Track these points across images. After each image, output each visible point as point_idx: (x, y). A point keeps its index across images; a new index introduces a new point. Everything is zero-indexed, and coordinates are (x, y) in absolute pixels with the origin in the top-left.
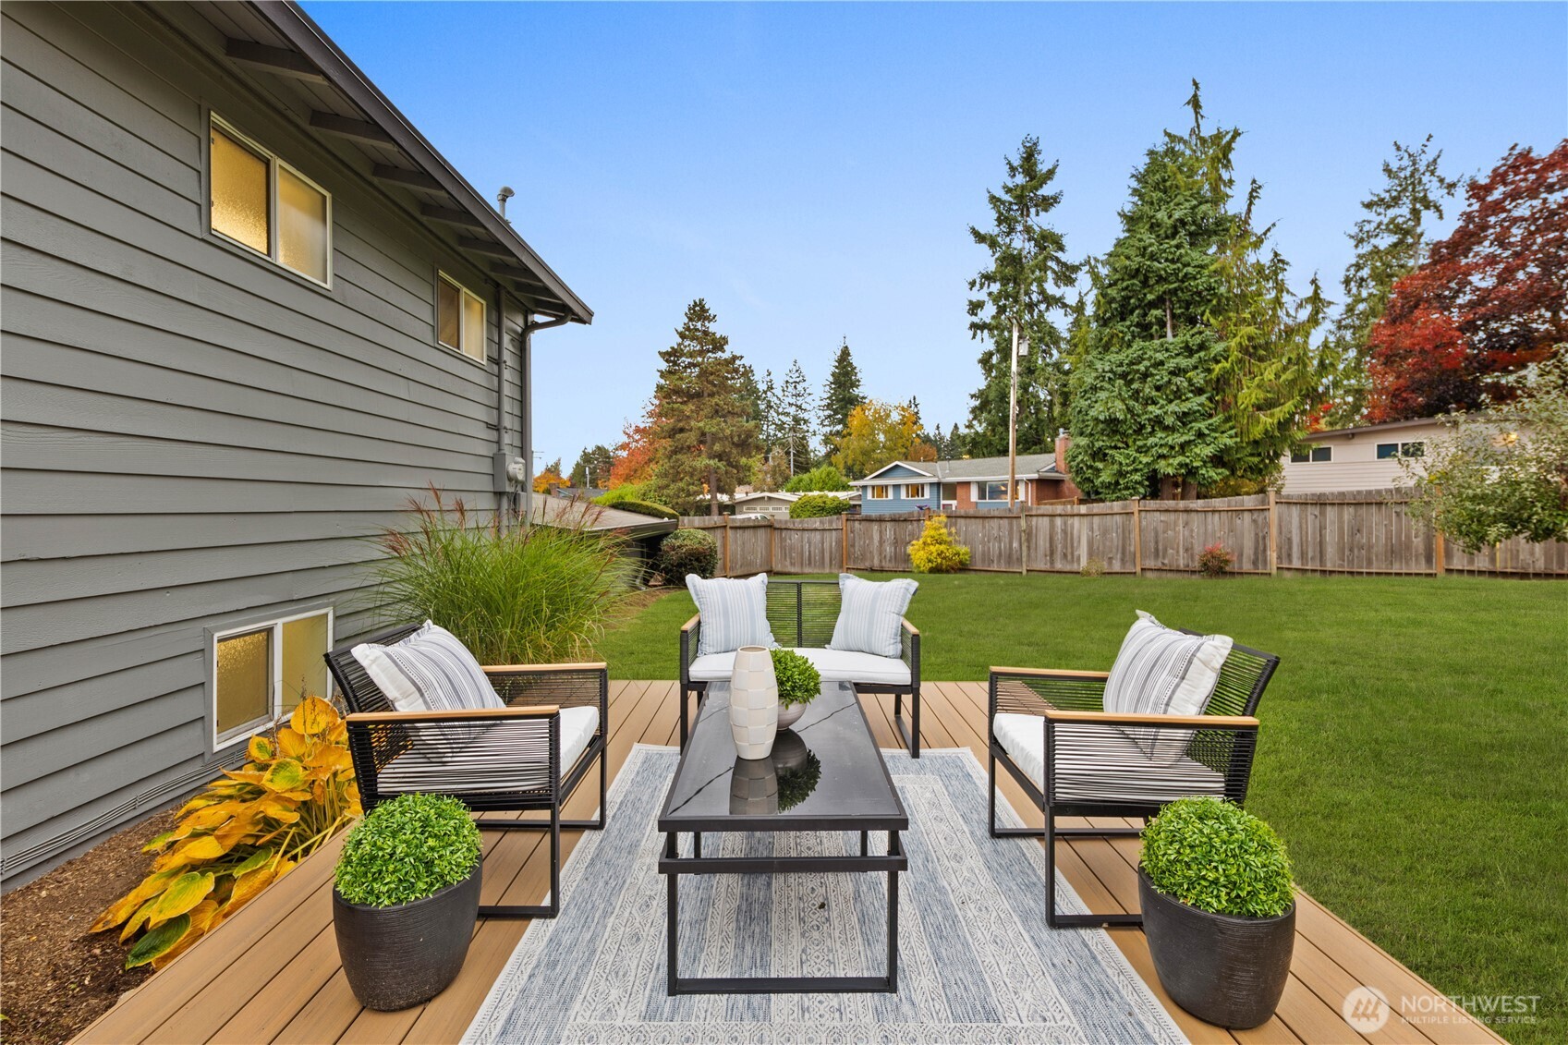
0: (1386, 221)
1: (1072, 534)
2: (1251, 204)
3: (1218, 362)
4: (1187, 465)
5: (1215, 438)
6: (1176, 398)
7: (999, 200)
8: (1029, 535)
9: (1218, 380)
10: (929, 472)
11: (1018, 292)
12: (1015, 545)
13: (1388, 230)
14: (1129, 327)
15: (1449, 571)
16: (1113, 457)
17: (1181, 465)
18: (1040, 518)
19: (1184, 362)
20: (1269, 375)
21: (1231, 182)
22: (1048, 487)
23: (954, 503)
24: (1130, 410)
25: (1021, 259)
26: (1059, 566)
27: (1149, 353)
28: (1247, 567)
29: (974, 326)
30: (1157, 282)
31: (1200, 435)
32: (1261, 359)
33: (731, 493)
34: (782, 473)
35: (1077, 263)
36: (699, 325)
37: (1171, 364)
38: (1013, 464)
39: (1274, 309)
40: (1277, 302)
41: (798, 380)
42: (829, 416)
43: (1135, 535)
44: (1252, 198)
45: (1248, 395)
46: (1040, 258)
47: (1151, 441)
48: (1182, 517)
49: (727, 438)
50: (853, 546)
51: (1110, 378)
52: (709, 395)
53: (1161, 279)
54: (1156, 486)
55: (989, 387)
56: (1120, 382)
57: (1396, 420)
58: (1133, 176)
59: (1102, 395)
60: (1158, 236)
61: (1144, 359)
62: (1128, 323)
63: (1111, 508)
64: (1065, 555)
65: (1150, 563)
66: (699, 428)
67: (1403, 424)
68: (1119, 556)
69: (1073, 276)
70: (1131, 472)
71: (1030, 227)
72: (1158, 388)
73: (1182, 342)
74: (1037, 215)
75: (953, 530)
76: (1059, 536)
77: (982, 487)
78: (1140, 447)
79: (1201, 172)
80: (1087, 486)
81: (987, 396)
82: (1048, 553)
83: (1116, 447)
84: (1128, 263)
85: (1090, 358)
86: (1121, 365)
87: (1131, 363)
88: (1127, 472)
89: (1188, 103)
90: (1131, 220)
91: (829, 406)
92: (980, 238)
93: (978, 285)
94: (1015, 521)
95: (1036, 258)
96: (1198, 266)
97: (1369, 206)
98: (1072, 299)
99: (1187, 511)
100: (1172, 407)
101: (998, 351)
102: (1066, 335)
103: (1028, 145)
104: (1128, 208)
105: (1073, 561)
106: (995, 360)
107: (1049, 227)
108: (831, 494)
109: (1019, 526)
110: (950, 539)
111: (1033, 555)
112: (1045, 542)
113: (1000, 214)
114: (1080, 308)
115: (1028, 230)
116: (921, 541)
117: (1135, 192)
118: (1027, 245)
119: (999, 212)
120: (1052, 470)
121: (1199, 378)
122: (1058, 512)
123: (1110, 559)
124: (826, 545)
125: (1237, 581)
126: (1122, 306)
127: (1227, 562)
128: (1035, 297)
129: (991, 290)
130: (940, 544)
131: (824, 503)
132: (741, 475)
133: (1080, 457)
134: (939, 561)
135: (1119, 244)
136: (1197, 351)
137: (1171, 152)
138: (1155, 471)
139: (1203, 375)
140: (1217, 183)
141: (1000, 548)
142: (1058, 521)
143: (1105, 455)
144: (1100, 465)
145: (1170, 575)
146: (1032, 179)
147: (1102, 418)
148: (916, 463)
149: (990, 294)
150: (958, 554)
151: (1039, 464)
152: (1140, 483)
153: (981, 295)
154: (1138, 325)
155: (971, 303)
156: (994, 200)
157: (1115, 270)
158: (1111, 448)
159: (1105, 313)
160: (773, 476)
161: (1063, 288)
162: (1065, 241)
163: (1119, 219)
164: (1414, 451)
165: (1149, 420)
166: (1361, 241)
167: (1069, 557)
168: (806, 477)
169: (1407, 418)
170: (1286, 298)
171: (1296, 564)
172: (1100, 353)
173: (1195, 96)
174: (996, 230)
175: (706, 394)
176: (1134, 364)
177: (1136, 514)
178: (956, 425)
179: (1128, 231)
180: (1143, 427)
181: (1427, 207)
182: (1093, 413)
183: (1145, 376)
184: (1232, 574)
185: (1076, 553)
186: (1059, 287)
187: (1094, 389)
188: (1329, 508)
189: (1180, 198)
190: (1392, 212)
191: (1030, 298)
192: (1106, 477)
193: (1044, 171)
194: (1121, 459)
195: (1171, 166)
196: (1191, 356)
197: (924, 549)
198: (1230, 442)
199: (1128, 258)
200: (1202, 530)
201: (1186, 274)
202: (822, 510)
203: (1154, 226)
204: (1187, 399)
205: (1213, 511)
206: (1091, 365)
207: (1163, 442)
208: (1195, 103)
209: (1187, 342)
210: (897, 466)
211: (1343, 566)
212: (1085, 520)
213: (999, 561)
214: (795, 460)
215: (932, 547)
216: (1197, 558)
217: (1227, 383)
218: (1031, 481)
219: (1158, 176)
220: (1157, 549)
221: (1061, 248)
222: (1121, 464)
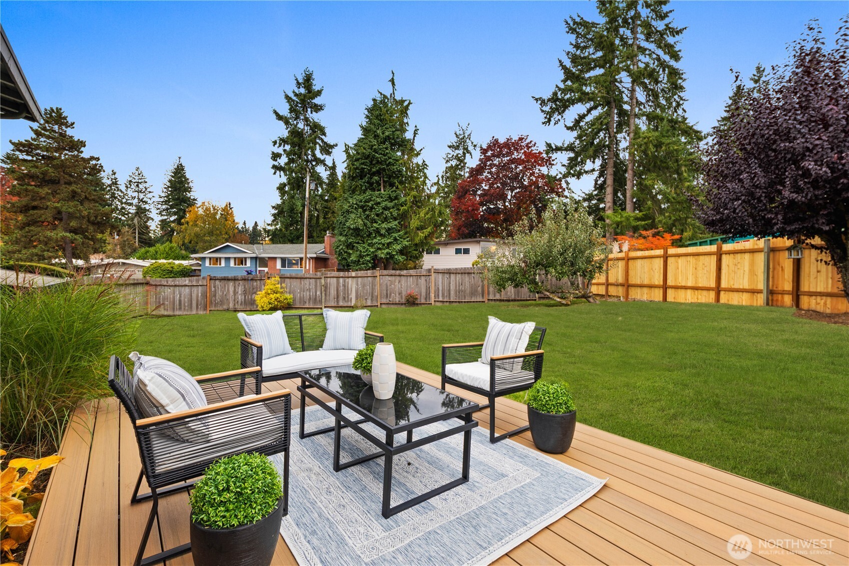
0: (455, 155)
1: (348, 287)
2: (415, 136)
3: (402, 206)
4: (390, 253)
5: (401, 241)
6: (385, 221)
7: (291, 98)
8: (326, 288)
9: (402, 214)
10: (249, 251)
11: (301, 153)
12: (318, 293)
13: (455, 158)
14: (364, 183)
15: (488, 300)
16: (357, 248)
17: (388, 253)
18: (332, 279)
19: (390, 204)
20: (422, 215)
21: (407, 123)
22: (321, 262)
23: (266, 269)
24: (365, 225)
25: (303, 135)
26: (341, 304)
27: (374, 198)
28: (423, 301)
29: (274, 167)
30: (377, 163)
31: (395, 239)
32: (419, 207)
33: (87, 259)
34: (131, 246)
35: (332, 144)
36: (56, 127)
37: (383, 204)
38: (306, 249)
39: (423, 186)
40: (424, 183)
41: (140, 181)
42: (167, 209)
43: (377, 288)
44: (415, 134)
45: (414, 223)
46: (313, 136)
47: (375, 241)
48: (398, 278)
49: (83, 217)
50: (215, 296)
51: (356, 208)
52: (65, 183)
53: (378, 162)
54: (376, 263)
55: (283, 203)
56: (360, 210)
57: (459, 239)
58: (366, 109)
59: (353, 216)
60: (378, 141)
61: (371, 200)
62: (364, 181)
63: (367, 274)
64: (344, 298)
65: (384, 301)
66: (56, 208)
67: (462, 240)
68: (370, 298)
69: (330, 150)
70: (365, 256)
71: (308, 118)
72: (377, 215)
73: (388, 194)
74: (312, 113)
75: (283, 285)
76: (341, 288)
77: (283, 260)
78: (369, 244)
79: (395, 115)
80: (344, 262)
81: (283, 208)
82: (336, 297)
83: (358, 243)
84: (364, 151)
85: (346, 196)
86: (361, 202)
87: (366, 202)
88: (364, 256)
89: (390, 81)
90: (366, 130)
91: (166, 202)
92: (280, 117)
93: (278, 145)
94: (318, 280)
95: (311, 136)
96: (395, 160)
97: (450, 147)
98: (329, 163)
99: (400, 276)
100: (384, 225)
101: (289, 184)
102: (327, 181)
103: (307, 73)
104: (364, 124)
105: (348, 301)
106: (287, 189)
107: (318, 121)
108: (177, 262)
109: (321, 283)
110: (282, 290)
111: (328, 298)
112: (334, 291)
113: (292, 107)
114: (333, 168)
115: (306, 120)
116: (264, 292)
117: (367, 117)
118: (306, 128)
119: (290, 105)
120: (323, 253)
121: (395, 213)
122: (341, 275)
123: (366, 299)
124: (194, 296)
125: (420, 307)
126: (361, 172)
127: (416, 299)
128: (310, 157)
129: (285, 148)
130: (276, 293)
131: (172, 267)
132: (98, 246)
133: (341, 247)
134: (276, 303)
135: (360, 140)
136: (394, 200)
137: (383, 102)
138: (376, 255)
139: (396, 211)
140: (402, 124)
141: (310, 295)
142: (341, 280)
143: (354, 246)
144: (351, 252)
145: (392, 306)
146: (310, 92)
147: (352, 227)
148: (239, 244)
149: (285, 150)
150: (286, 299)
151: (316, 249)
152: (369, 261)
153: (280, 150)
154: (368, 182)
155: (273, 153)
156: (287, 97)
157: (358, 153)
158: (356, 243)
159: (353, 174)
160: (122, 248)
161: (325, 156)
162: (326, 131)
163: (360, 128)
164: (467, 251)
165: (374, 230)
166: (447, 161)
167: (346, 299)
168: (152, 249)
169: (463, 239)
170: (427, 181)
171: (441, 299)
172: (350, 194)
173: (393, 79)
174: (289, 115)
175: (62, 182)
176: (367, 202)
177: (378, 277)
178: (256, 222)
179: (364, 135)
180: (371, 234)
181: (468, 153)
182: (348, 224)
183: (372, 208)
184: (417, 304)
185: (350, 297)
186: (323, 155)
187: (348, 211)
188: (452, 275)
189: (387, 126)
190: (457, 152)
191: (307, 157)
192: (353, 258)
193: (316, 90)
194: (361, 249)
195: (384, 110)
196: (391, 202)
197: (266, 296)
198: (407, 243)
199: (365, 149)
200: (406, 285)
201: (390, 162)
202: (171, 273)
203: (376, 136)
204: (390, 222)
205: (410, 276)
206: (346, 199)
207: (380, 242)
208: (392, 81)
209: (390, 195)
210: (228, 246)
211: (456, 299)
212: (355, 280)
213: (309, 302)
214: (139, 237)
215: (271, 295)
216: (404, 297)
217: (406, 216)
218: (312, 258)
219: (377, 112)
220: (387, 294)
221: (324, 134)
222: (361, 251)
